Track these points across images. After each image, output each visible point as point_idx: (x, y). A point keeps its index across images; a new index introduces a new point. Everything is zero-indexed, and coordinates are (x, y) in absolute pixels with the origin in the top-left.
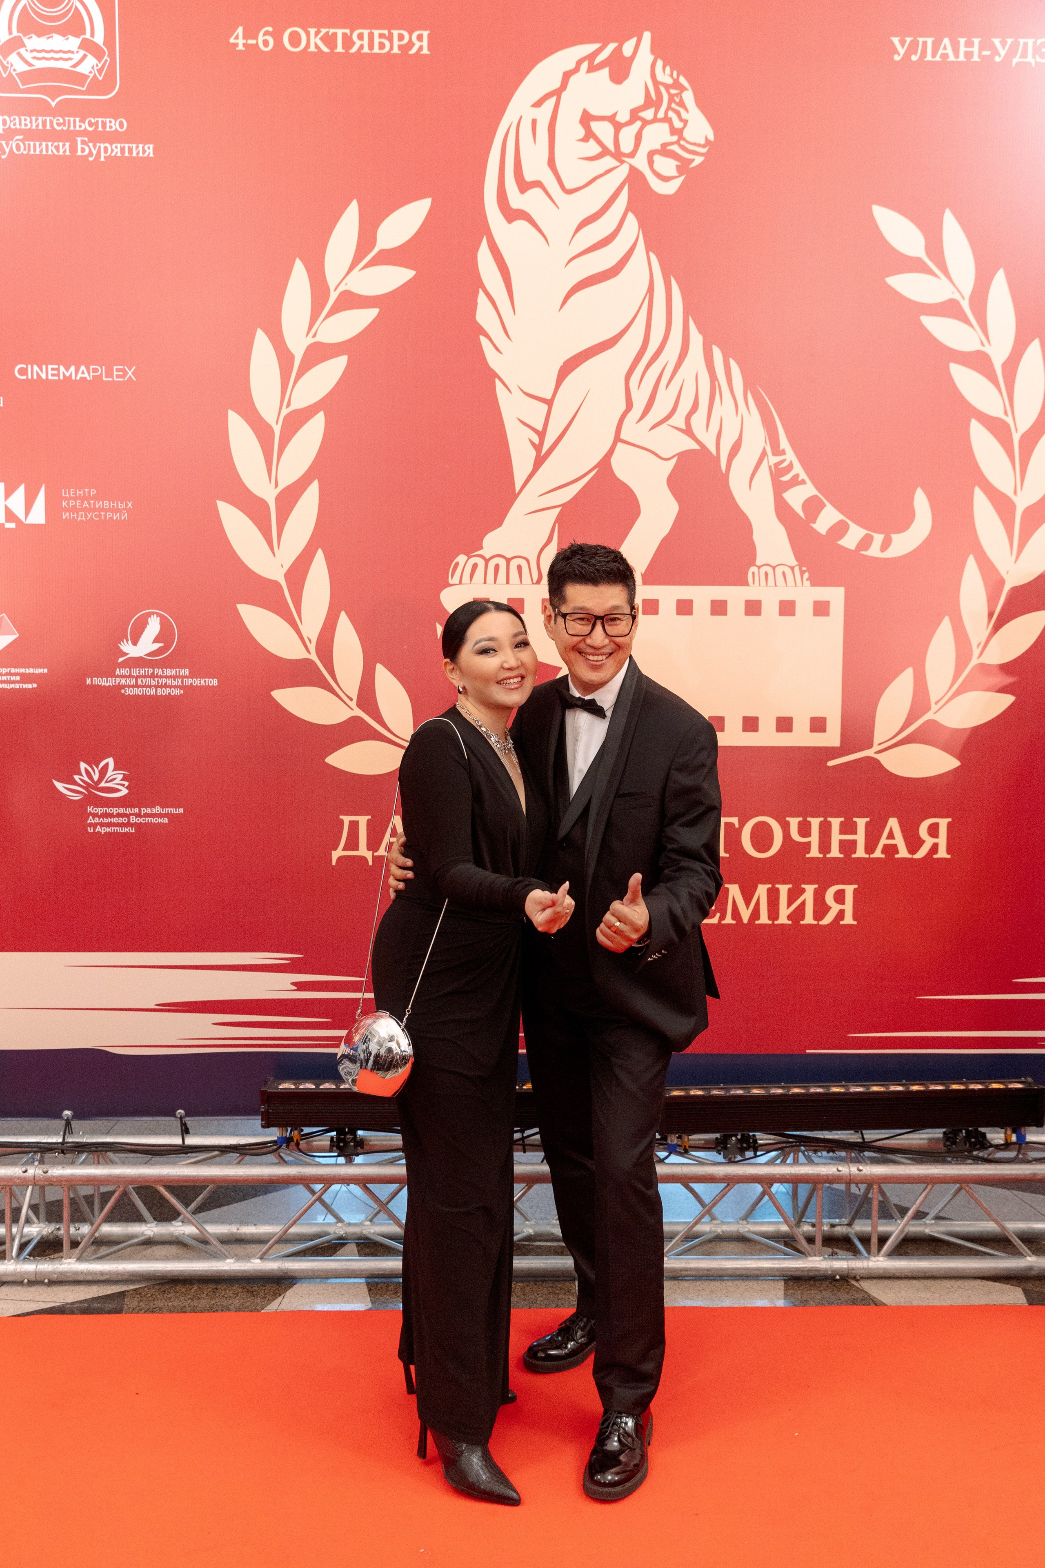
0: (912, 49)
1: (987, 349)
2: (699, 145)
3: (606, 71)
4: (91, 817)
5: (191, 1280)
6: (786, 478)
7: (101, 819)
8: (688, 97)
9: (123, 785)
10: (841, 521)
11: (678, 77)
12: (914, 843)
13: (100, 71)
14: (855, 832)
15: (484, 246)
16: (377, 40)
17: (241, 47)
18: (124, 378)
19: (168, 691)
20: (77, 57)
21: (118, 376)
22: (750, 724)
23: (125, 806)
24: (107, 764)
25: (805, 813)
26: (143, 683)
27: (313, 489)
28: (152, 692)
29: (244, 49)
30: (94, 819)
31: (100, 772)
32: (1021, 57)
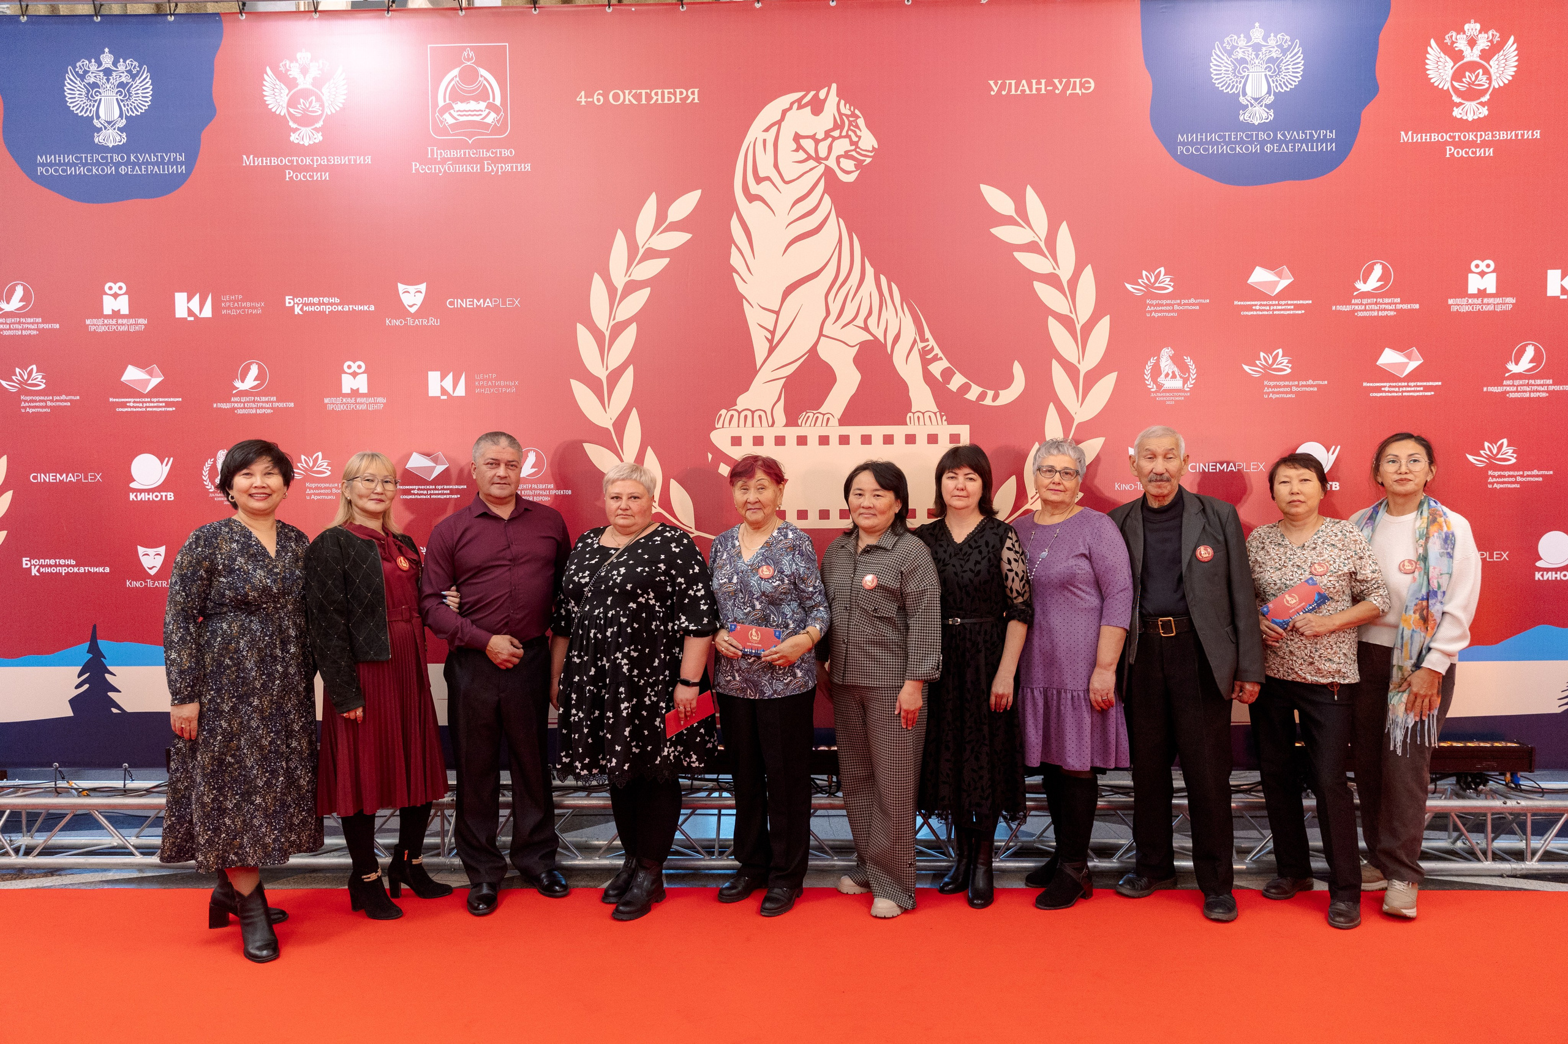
0: (1002, 87)
1: (1057, 272)
2: (869, 151)
3: (809, 108)
6: (930, 356)
8: (861, 122)
10: (966, 383)
11: (855, 110)
13: (498, 121)
15: (735, 217)
16: (666, 96)
17: (583, 103)
18: (513, 305)
20: (484, 114)
21: (509, 304)
22: (911, 513)
27: (630, 371)
29: (585, 104)
32: (1073, 90)
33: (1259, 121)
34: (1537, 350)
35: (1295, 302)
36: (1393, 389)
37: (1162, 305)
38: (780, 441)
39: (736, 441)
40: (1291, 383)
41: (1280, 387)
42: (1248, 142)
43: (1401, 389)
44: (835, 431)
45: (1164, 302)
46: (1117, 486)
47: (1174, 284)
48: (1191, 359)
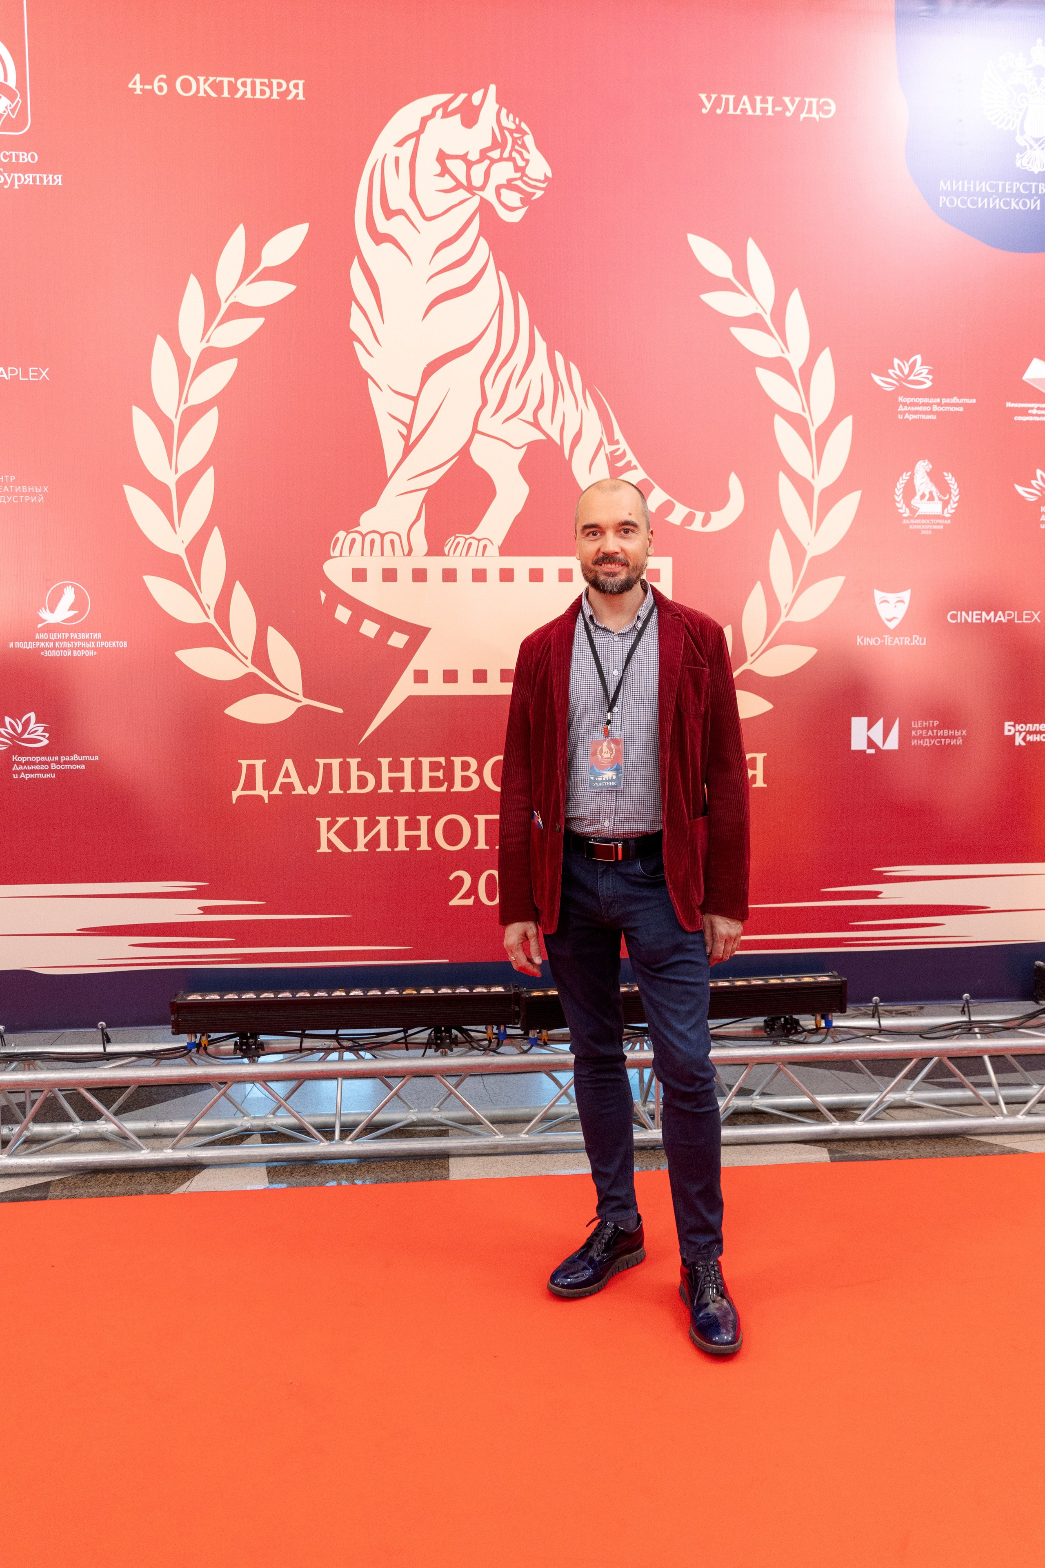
0: (717, 104)
1: (786, 356)
2: (539, 181)
3: (458, 117)
4: (15, 765)
5: (112, 1169)
6: (620, 464)
7: (25, 767)
8: (529, 140)
9: (44, 736)
10: (668, 501)
11: (520, 123)
13: (13, 111)
15: (356, 264)
16: (258, 88)
17: (138, 92)
18: (39, 378)
19: (83, 652)
21: (33, 376)
23: (46, 755)
24: (29, 718)
26: (60, 646)
27: (209, 475)
28: (69, 653)
29: (141, 93)
30: (18, 767)
31: (23, 725)
32: (807, 113)
33: (1039, 169)
37: (917, 404)
38: (420, 575)
39: (359, 575)
42: (1026, 196)
44: (494, 563)
45: (920, 400)
46: (859, 640)
47: (931, 377)
48: (953, 476)
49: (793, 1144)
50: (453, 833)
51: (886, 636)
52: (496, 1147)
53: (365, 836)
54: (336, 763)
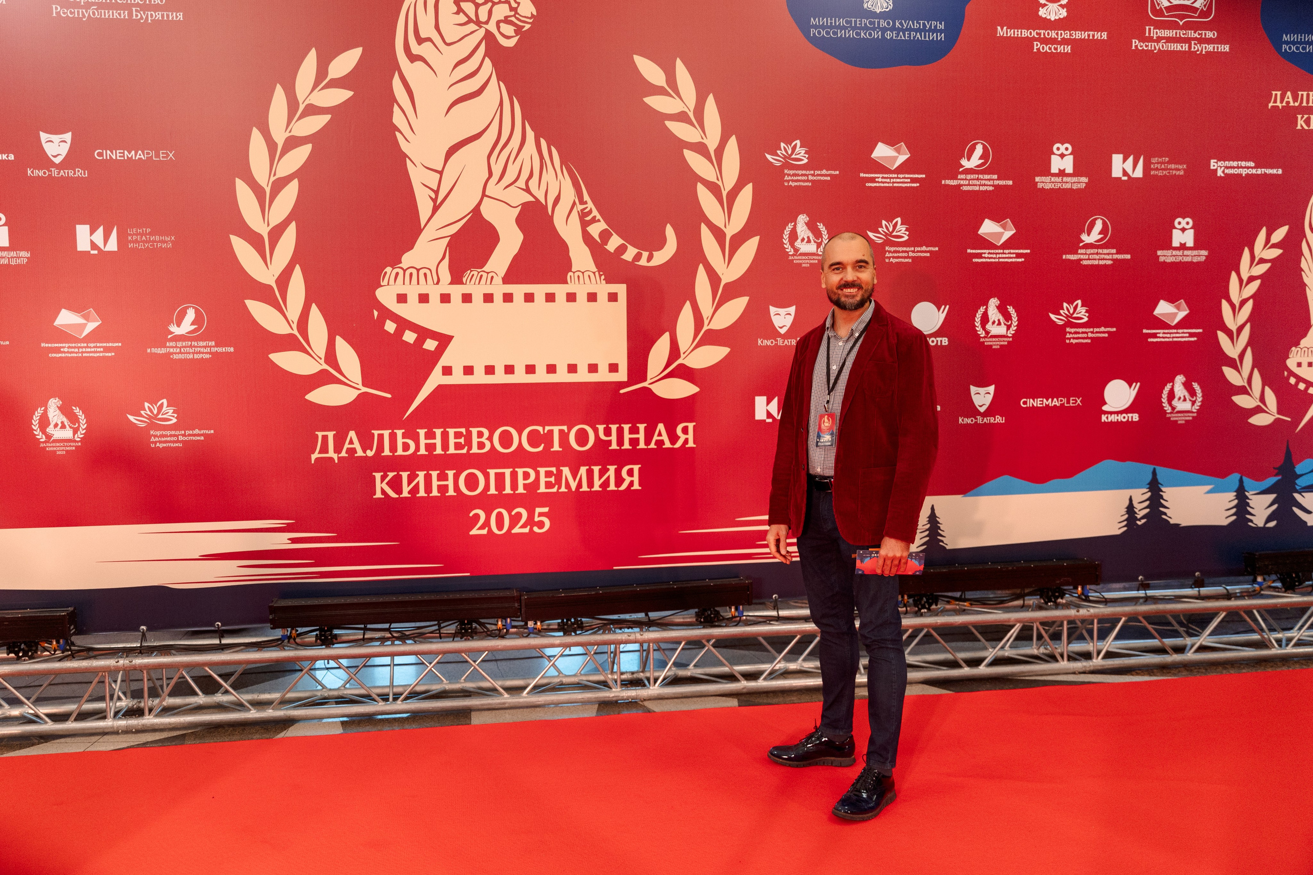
1: (705, 141)
2: (528, 17)
4: (153, 437)
5: (229, 724)
6: (589, 218)
7: (160, 438)
9: (173, 417)
10: (623, 244)
12: (673, 438)
14: (638, 433)
15: (396, 76)
18: (167, 158)
19: (201, 355)
21: (163, 157)
22: (572, 368)
23: (176, 430)
24: (162, 404)
25: (607, 422)
26: (185, 351)
27: (292, 228)
28: (191, 356)
30: (155, 439)
31: (158, 408)
33: (880, 10)
34: (1104, 223)
35: (911, 176)
36: (991, 256)
37: (798, 175)
38: (445, 298)
39: (402, 298)
40: (908, 249)
41: (899, 252)
42: (871, 29)
43: (998, 256)
44: (499, 289)
45: (800, 172)
46: (759, 342)
47: (807, 156)
48: (823, 225)
49: (714, 697)
50: (472, 482)
51: (779, 339)
52: (504, 703)
53: (409, 484)
54: (386, 433)
